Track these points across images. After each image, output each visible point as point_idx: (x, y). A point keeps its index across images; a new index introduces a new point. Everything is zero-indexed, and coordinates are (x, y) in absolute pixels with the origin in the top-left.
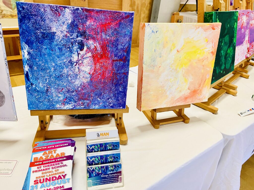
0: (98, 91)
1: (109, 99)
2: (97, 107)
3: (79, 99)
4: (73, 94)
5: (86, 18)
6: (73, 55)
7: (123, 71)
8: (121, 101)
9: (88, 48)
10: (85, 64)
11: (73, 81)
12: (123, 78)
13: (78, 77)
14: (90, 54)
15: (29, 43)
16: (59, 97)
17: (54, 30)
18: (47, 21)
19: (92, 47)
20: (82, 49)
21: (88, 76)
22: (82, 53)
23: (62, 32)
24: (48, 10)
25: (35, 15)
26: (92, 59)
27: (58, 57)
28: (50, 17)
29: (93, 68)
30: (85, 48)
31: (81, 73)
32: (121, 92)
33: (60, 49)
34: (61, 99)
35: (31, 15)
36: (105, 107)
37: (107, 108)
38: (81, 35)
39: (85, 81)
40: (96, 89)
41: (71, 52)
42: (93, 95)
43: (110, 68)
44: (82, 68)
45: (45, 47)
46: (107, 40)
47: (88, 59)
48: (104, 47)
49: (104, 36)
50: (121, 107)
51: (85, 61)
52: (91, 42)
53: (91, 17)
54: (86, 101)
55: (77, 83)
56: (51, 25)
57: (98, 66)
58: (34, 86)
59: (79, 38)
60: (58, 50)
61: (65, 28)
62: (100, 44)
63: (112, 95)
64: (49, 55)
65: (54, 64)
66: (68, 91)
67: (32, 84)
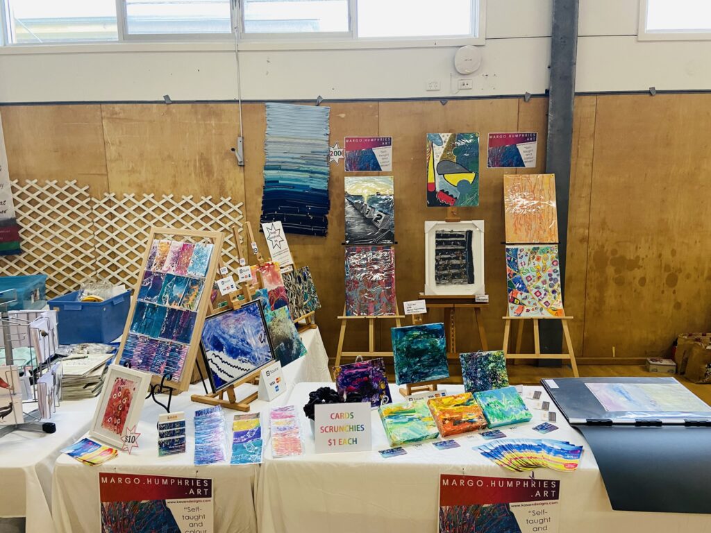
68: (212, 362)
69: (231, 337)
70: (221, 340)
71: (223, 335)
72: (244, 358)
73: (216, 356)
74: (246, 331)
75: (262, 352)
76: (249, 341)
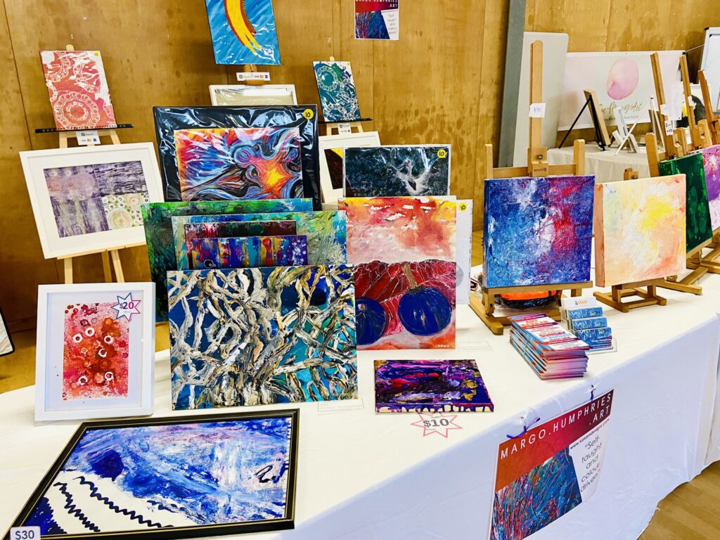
0: (559, 262)
1: (570, 270)
2: (558, 281)
3: (539, 272)
4: (533, 266)
5: (549, 186)
6: (535, 224)
7: (586, 236)
8: (584, 272)
9: (549, 215)
10: (546, 232)
11: (534, 251)
12: (587, 244)
13: (539, 247)
14: (551, 221)
15: (496, 216)
16: (519, 271)
17: (519, 201)
18: (514, 194)
19: (554, 214)
20: (543, 217)
21: (549, 245)
22: (543, 220)
23: (526, 202)
24: (516, 183)
25: (504, 190)
26: (553, 226)
27: (521, 227)
28: (517, 190)
29: (555, 235)
30: (547, 216)
31: (542, 243)
32: (584, 261)
33: (523, 219)
34: (520, 273)
35: (501, 190)
36: (567, 280)
37: (569, 281)
38: (544, 203)
39: (545, 251)
40: (557, 259)
41: (533, 221)
42: (554, 267)
43: (572, 234)
44: (543, 237)
45: (509, 219)
46: (569, 205)
47: (549, 226)
48: (565, 213)
49: (565, 202)
50: (584, 279)
51: (547, 229)
52: (553, 209)
53: (554, 185)
54: (546, 274)
55: (538, 253)
56: (517, 197)
57: (559, 233)
58: (495, 260)
59: (542, 207)
60: (521, 220)
61: (529, 198)
62: (561, 210)
63: (574, 265)
64: (513, 226)
65: (516, 235)
66: (528, 263)
67: (494, 258)
68: (63, 489)
69: (161, 457)
70: (127, 461)
71: (141, 454)
72: (169, 501)
73: (83, 481)
74: (219, 454)
75: (251, 501)
76: (215, 473)
